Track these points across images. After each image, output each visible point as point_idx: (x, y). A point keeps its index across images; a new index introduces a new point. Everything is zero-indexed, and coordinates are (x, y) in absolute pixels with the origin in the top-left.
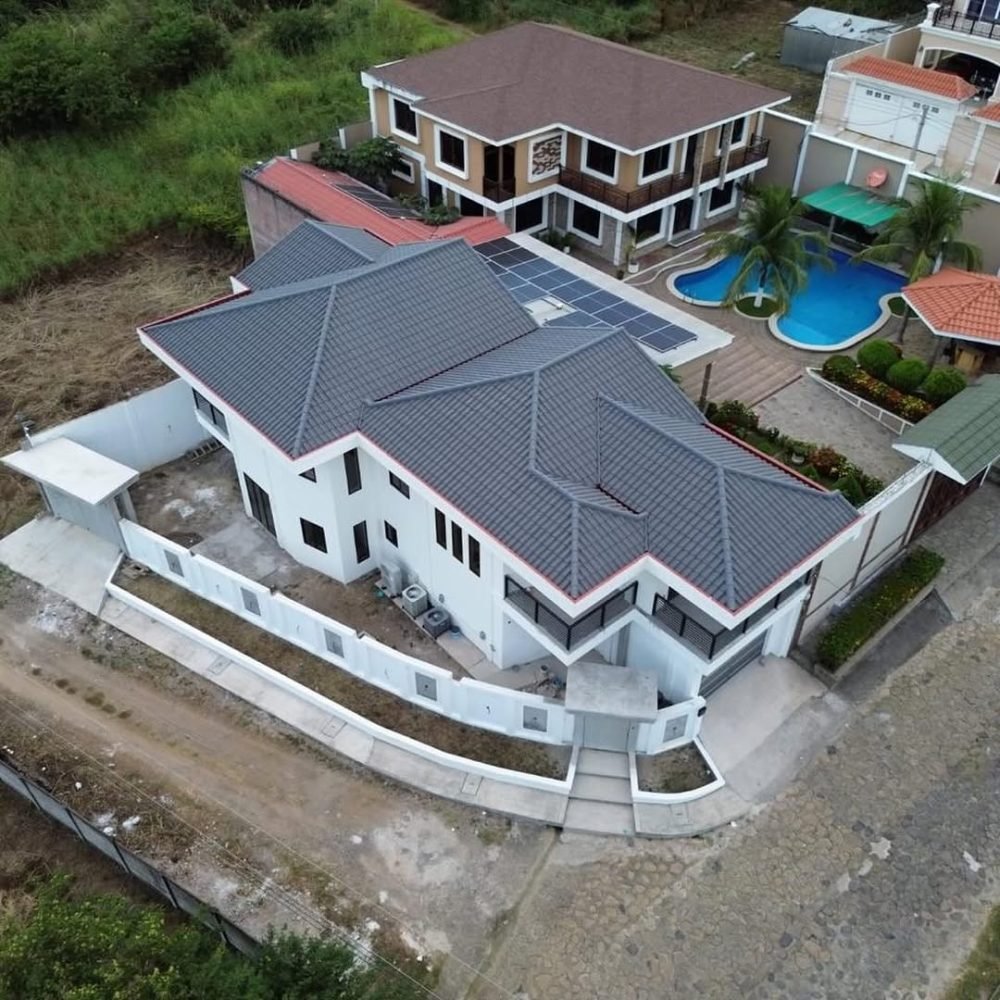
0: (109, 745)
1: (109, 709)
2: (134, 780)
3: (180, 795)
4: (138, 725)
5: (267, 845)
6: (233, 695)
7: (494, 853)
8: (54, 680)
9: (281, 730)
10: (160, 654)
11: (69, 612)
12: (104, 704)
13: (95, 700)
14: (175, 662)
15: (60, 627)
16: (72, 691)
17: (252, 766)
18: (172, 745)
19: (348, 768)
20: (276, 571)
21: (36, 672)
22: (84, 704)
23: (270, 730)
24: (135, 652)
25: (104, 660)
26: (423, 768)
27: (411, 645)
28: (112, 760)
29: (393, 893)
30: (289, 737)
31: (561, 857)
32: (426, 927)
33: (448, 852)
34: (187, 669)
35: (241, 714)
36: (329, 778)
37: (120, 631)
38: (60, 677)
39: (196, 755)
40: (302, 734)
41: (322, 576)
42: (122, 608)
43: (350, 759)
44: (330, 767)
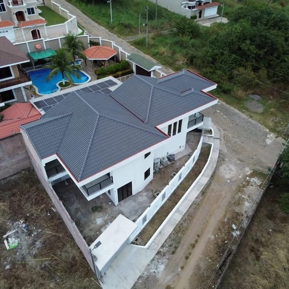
0: (210, 238)
1: (196, 241)
2: (221, 229)
3: (223, 217)
4: (202, 232)
5: (234, 197)
6: (189, 208)
7: (227, 159)
8: (185, 261)
9: (200, 196)
10: (174, 229)
11: (155, 262)
12: (195, 243)
13: (193, 246)
14: (177, 224)
15: (162, 263)
16: (190, 254)
17: (212, 202)
18: (207, 222)
19: (210, 182)
20: (146, 196)
21: (182, 268)
22: (195, 249)
23: (201, 199)
24: (173, 237)
25: (177, 246)
26: (209, 168)
27: (176, 165)
28: (215, 236)
29: (239, 175)
30: (202, 194)
31: (225, 150)
32: (245, 170)
33: (228, 166)
34: (180, 221)
35: (195, 206)
36: (212, 186)
37: (164, 244)
38: (184, 259)
39: (210, 215)
40: (201, 192)
41: (149, 184)
42: (153, 244)
43: (208, 182)
44: (210, 186)
